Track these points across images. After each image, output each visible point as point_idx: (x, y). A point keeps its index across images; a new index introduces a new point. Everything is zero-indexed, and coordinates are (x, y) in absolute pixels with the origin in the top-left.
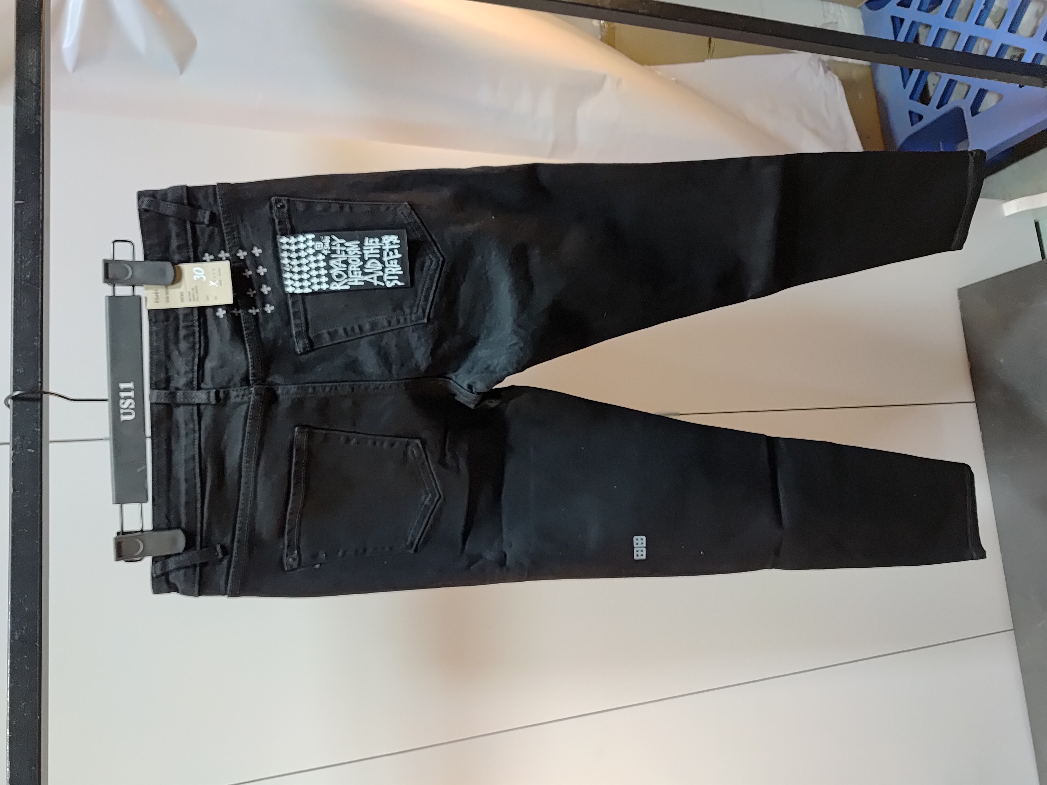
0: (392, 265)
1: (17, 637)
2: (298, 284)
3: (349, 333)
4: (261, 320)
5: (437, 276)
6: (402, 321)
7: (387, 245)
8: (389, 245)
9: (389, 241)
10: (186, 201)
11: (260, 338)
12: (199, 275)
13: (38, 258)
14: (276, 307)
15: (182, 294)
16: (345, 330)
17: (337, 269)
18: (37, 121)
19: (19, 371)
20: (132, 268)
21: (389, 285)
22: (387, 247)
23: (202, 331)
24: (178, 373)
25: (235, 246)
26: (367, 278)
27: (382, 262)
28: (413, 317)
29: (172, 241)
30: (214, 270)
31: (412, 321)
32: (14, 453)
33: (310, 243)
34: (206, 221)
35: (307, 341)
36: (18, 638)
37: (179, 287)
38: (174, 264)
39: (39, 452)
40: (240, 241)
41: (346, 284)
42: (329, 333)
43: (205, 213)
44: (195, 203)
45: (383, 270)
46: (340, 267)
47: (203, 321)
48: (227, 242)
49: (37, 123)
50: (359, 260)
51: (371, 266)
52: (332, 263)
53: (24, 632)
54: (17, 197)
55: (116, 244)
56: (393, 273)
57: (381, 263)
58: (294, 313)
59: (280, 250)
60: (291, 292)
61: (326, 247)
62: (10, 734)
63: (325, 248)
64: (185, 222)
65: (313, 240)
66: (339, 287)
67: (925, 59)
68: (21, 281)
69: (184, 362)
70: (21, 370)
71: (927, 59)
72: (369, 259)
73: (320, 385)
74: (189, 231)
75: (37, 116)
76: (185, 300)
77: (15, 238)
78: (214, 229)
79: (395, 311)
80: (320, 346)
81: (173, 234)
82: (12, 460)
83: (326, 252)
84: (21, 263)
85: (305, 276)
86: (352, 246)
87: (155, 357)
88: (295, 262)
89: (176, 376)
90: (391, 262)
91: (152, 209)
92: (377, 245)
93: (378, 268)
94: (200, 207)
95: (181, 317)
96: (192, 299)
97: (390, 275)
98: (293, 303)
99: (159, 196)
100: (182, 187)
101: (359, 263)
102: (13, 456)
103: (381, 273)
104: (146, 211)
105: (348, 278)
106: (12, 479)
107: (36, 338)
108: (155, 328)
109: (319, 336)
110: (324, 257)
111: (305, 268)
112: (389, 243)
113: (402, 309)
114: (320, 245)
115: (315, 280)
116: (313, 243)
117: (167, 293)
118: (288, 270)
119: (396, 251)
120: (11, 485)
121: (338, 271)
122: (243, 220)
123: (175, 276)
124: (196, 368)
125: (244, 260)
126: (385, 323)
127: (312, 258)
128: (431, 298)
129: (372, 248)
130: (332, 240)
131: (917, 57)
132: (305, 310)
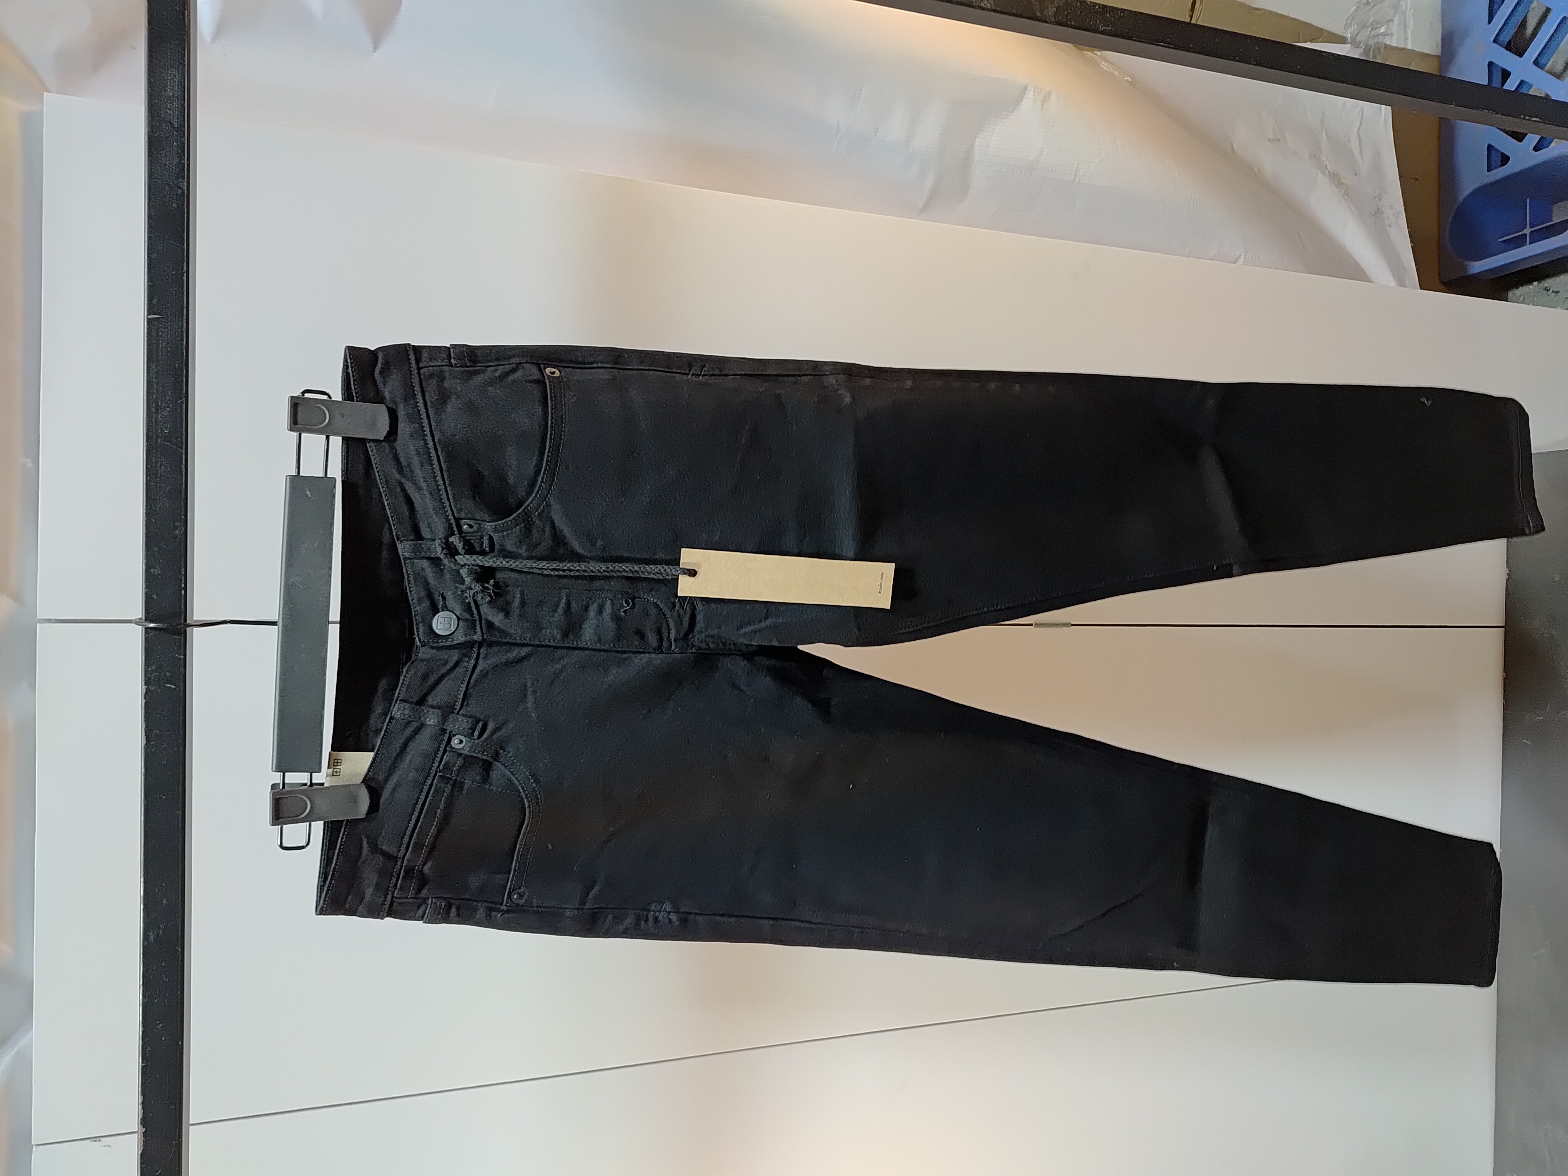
1: (152, 938)
13: (182, 402)
18: (180, 188)
19: (154, 572)
32: (147, 689)
36: (154, 939)
39: (182, 689)
49: (179, 192)
53: (161, 931)
54: (151, 308)
62: (142, 1063)
67: (1534, 119)
68: (158, 437)
70: (156, 570)
71: (1538, 119)
75: (180, 180)
77: (148, 372)
82: (145, 699)
84: (157, 411)
102: (146, 693)
106: (144, 725)
107: (178, 524)
120: (144, 733)
131: (1522, 117)
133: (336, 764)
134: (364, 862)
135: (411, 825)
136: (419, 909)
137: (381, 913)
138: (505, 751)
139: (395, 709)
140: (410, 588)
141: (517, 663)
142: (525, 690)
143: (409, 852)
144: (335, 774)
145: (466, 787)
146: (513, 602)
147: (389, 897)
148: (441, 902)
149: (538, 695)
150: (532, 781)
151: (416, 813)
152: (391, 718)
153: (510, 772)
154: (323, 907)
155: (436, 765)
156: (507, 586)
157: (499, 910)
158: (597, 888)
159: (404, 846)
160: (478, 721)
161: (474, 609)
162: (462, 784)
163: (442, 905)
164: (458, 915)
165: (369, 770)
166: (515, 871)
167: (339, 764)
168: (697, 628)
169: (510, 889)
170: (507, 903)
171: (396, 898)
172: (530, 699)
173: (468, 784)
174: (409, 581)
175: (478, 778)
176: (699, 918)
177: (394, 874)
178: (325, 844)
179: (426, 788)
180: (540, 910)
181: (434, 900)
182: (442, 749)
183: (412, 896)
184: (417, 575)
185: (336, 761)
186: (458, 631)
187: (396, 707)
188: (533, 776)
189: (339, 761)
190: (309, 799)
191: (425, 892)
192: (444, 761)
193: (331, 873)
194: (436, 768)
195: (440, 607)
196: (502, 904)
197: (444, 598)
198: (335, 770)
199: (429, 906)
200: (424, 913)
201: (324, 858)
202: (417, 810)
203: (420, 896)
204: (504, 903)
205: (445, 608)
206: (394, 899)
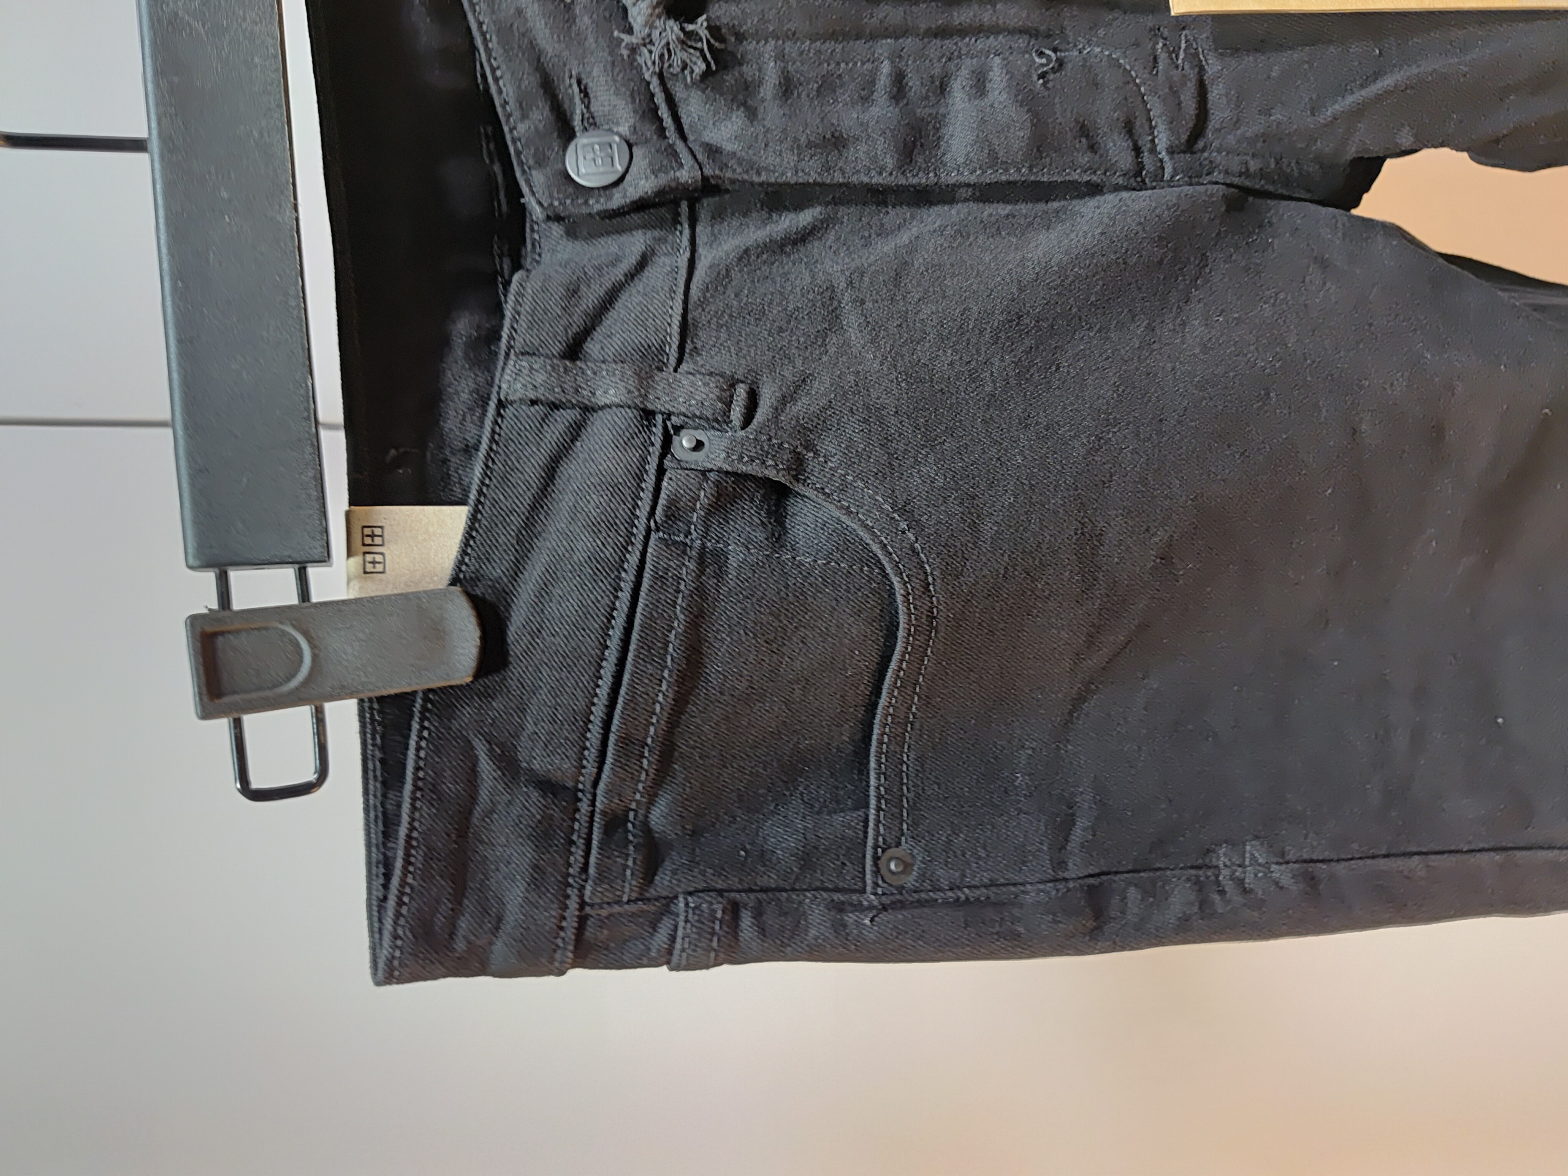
133: (368, 541)
134: (489, 813)
135: (603, 691)
136: (654, 928)
137: (558, 956)
138: (816, 454)
139: (507, 377)
140: (493, 70)
141: (795, 243)
142: (831, 299)
143: (607, 768)
144: (369, 568)
145: (733, 562)
146: (760, 83)
147: (573, 904)
148: (711, 903)
149: (869, 305)
150: (903, 525)
151: (612, 655)
152: (501, 404)
153: (842, 507)
154: (390, 960)
155: (643, 512)
156: (740, 37)
157: (858, 908)
158: (1081, 823)
159: (591, 754)
160: (733, 384)
161: (664, 112)
162: (720, 558)
163: (715, 911)
164: (762, 931)
165: (464, 553)
166: (879, 797)
167: (378, 540)
168: (1213, 123)
169: (876, 847)
170: (876, 885)
171: (592, 906)
172: (851, 319)
173: (736, 556)
174: (488, 51)
175: (760, 535)
176: (1340, 869)
177: (575, 837)
178: (371, 774)
179: (628, 578)
180: (963, 897)
181: (690, 899)
182: (652, 468)
183: (634, 895)
184: (505, 31)
185: (367, 531)
186: (633, 169)
187: (508, 371)
188: (903, 511)
189: (378, 531)
190: (306, 634)
191: (663, 881)
192: (663, 495)
193: (400, 853)
194: (644, 520)
195: (577, 123)
196: (863, 891)
197: (585, 92)
198: (369, 558)
199: (682, 918)
200: (673, 939)
201: (376, 817)
202: (614, 643)
203: (652, 893)
204: (869, 889)
205: (591, 123)
206: (588, 909)
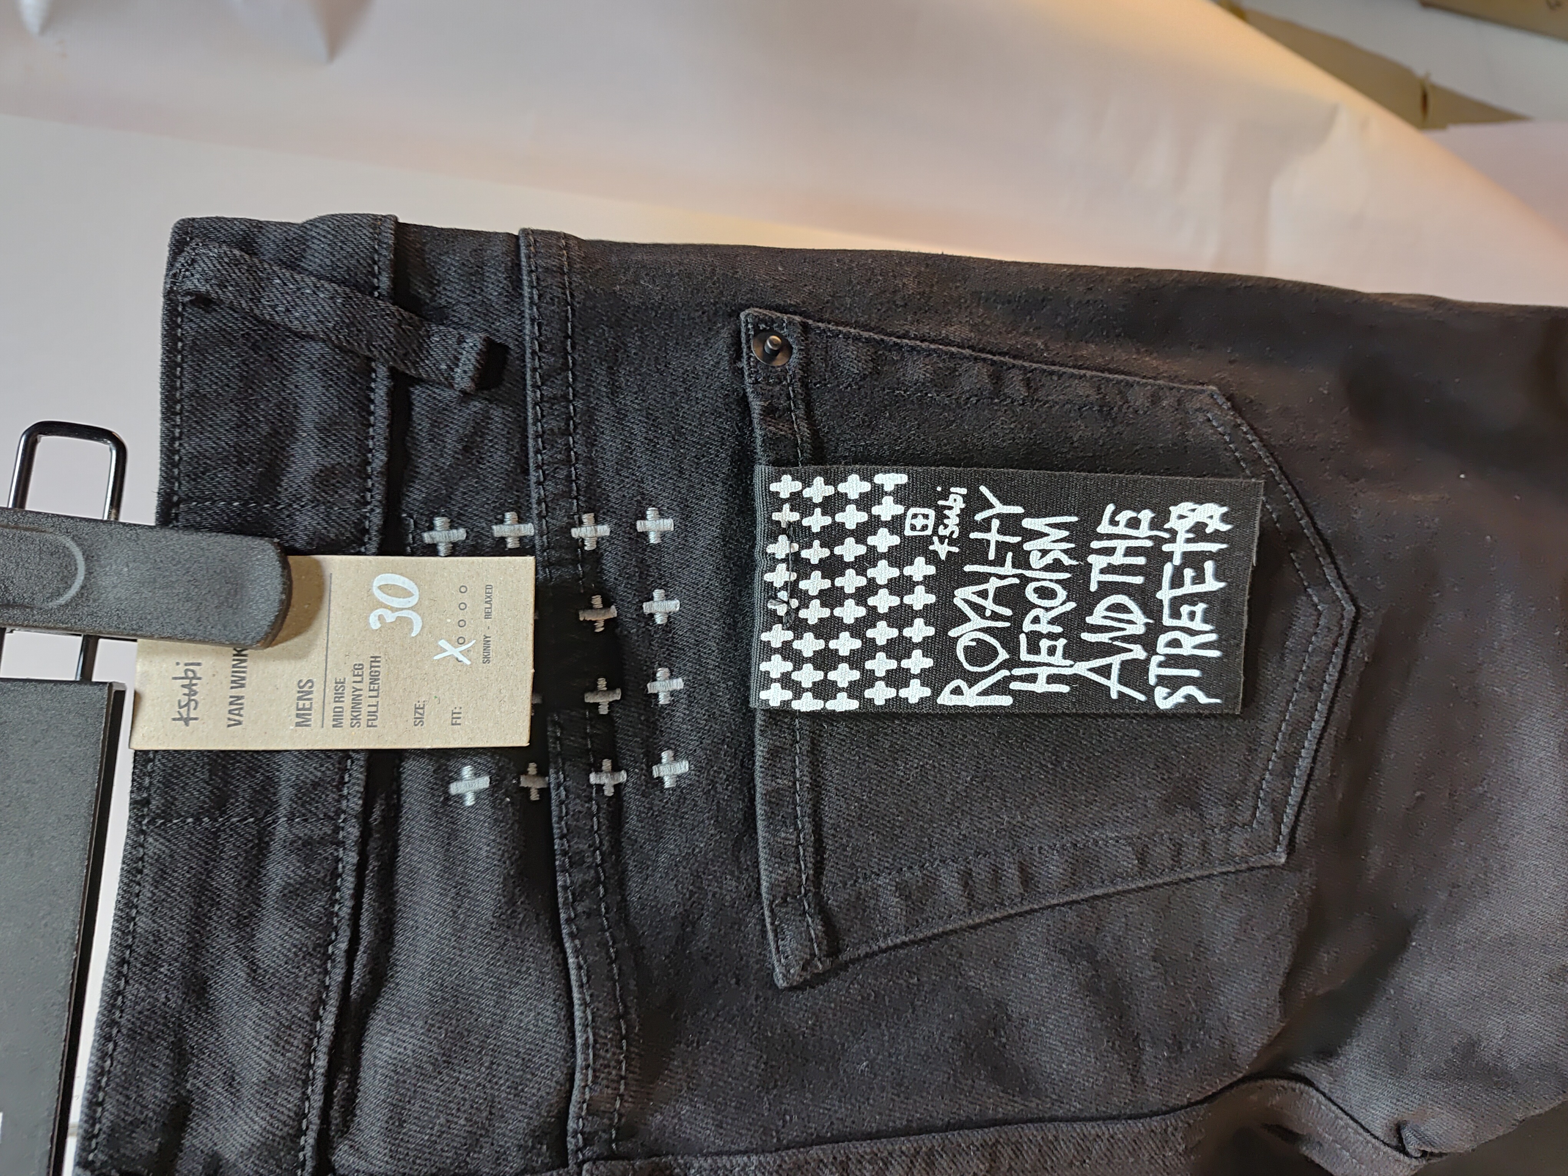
0: (1184, 622)
2: (808, 676)
3: (981, 897)
4: (632, 822)
5: (1332, 675)
6: (1191, 854)
7: (1182, 536)
8: (1188, 541)
9: (1189, 523)
10: (384, 282)
11: (623, 905)
12: (393, 610)
14: (698, 768)
15: (304, 691)
16: (966, 878)
17: (977, 622)
20: (88, 558)
21: (1164, 700)
22: (1178, 548)
23: (373, 864)
24: (231, 1082)
25: (567, 495)
26: (1082, 668)
27: (1152, 608)
28: (1238, 843)
29: (297, 449)
30: (463, 589)
31: (1229, 858)
33: (887, 509)
34: (463, 378)
35: (816, 928)
37: (302, 655)
38: (287, 551)
40: (594, 474)
41: (1000, 688)
42: (903, 891)
43: (461, 340)
44: (423, 292)
45: (1148, 641)
46: (988, 613)
47: (384, 818)
48: (533, 476)
50: (1062, 594)
51: (1105, 617)
52: (963, 595)
55: (46, 442)
56: (1187, 650)
57: (1147, 612)
58: (775, 799)
59: (760, 529)
60: (775, 703)
61: (946, 526)
63: (941, 531)
64: (367, 371)
65: (901, 495)
66: (971, 698)
69: (266, 1030)
72: (1107, 589)
73: (865, 1147)
74: (380, 410)
76: (315, 717)
78: (487, 417)
79: (1170, 812)
80: (863, 950)
81: (309, 417)
83: (942, 550)
85: (845, 644)
86: (1047, 530)
87: (134, 990)
88: (815, 583)
89: (218, 1092)
90: (1185, 609)
91: (229, 294)
92: (1143, 535)
93: (1130, 630)
94: (442, 316)
95: (285, 794)
96: (347, 715)
97: (1171, 661)
98: (774, 754)
99: (268, 249)
100: (376, 222)
101: (1064, 603)
103: (1138, 652)
104: (203, 301)
105: (1013, 662)
108: (154, 845)
109: (859, 903)
110: (931, 570)
111: (850, 612)
112: (1188, 531)
113: (1195, 806)
114: (926, 517)
115: (881, 664)
116: (899, 509)
117: (240, 683)
118: (782, 610)
119: (1209, 566)
121: (980, 630)
122: (614, 390)
123: (286, 606)
124: (321, 1063)
125: (596, 555)
126: (1128, 861)
127: (883, 572)
128: (1304, 763)
129: (1121, 545)
130: (976, 502)
132: (817, 787)
